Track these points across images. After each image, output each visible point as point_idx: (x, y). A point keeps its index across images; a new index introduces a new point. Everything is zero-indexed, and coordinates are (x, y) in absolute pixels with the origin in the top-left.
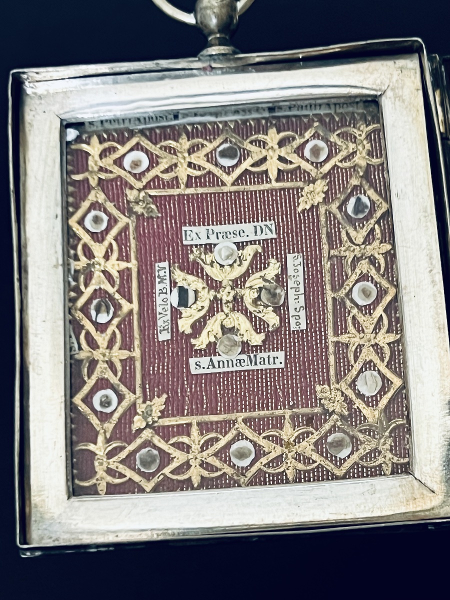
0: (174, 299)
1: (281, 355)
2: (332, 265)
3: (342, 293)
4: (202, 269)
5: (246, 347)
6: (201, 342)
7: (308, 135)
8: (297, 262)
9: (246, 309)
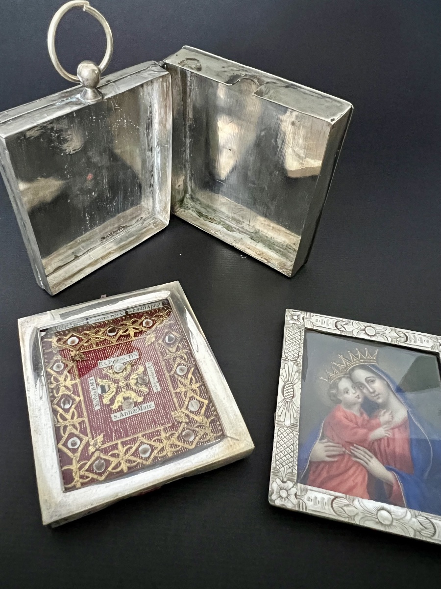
0: (99, 391)
1: (152, 404)
2: (166, 363)
3: (172, 373)
4: (109, 376)
5: (136, 404)
6: (115, 406)
7: (143, 318)
8: (150, 365)
9: (133, 388)
